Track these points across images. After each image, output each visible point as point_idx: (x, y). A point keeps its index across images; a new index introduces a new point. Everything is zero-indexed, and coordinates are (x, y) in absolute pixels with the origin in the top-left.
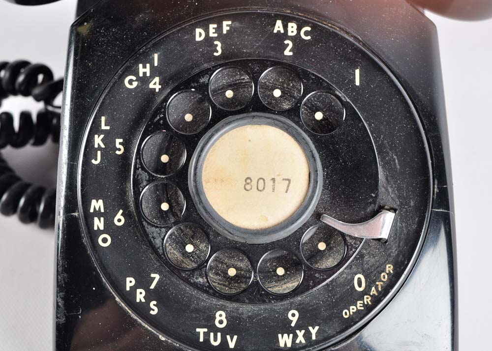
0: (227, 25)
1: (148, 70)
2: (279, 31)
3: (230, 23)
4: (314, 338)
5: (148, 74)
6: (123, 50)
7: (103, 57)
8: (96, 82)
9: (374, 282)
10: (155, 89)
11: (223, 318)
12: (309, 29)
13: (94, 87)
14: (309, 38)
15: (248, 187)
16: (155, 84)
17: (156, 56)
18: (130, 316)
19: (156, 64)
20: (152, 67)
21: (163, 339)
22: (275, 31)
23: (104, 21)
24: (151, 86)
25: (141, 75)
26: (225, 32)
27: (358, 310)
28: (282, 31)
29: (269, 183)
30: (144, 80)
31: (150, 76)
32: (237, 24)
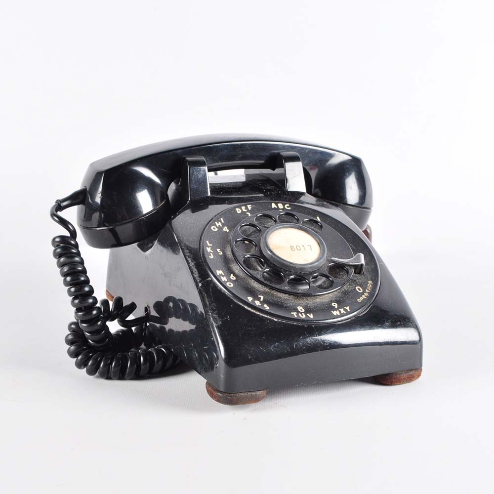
1: (220, 224)
3: (250, 206)
4: (349, 310)
9: (366, 288)
10: (226, 231)
11: (302, 308)
12: (288, 205)
14: (289, 208)
15: (293, 249)
16: (226, 229)
17: (222, 219)
18: (255, 313)
19: (223, 222)
21: (276, 320)
22: (273, 207)
24: (224, 230)
25: (218, 226)
26: (250, 209)
27: (364, 299)
28: (276, 207)
29: (302, 248)
30: (220, 228)
31: (222, 226)
32: (254, 206)
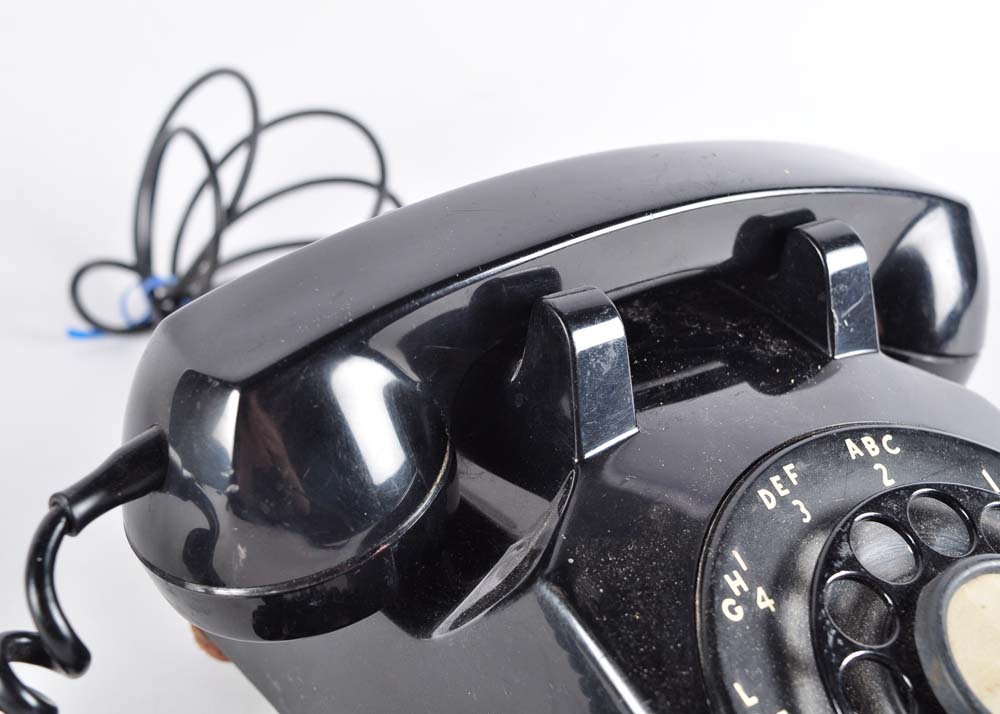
0: (792, 471)
1: (740, 581)
2: (857, 455)
3: (792, 466)
5: (746, 589)
6: (674, 570)
7: (650, 595)
8: (671, 638)
10: (768, 608)
12: (889, 437)
13: (676, 647)
14: (898, 450)
16: (763, 600)
17: (736, 554)
19: (745, 568)
20: (743, 574)
22: (854, 457)
23: (601, 542)
24: (761, 605)
25: (737, 592)
26: (795, 483)
28: (862, 454)
30: (746, 600)
31: (750, 590)
32: (802, 466)
